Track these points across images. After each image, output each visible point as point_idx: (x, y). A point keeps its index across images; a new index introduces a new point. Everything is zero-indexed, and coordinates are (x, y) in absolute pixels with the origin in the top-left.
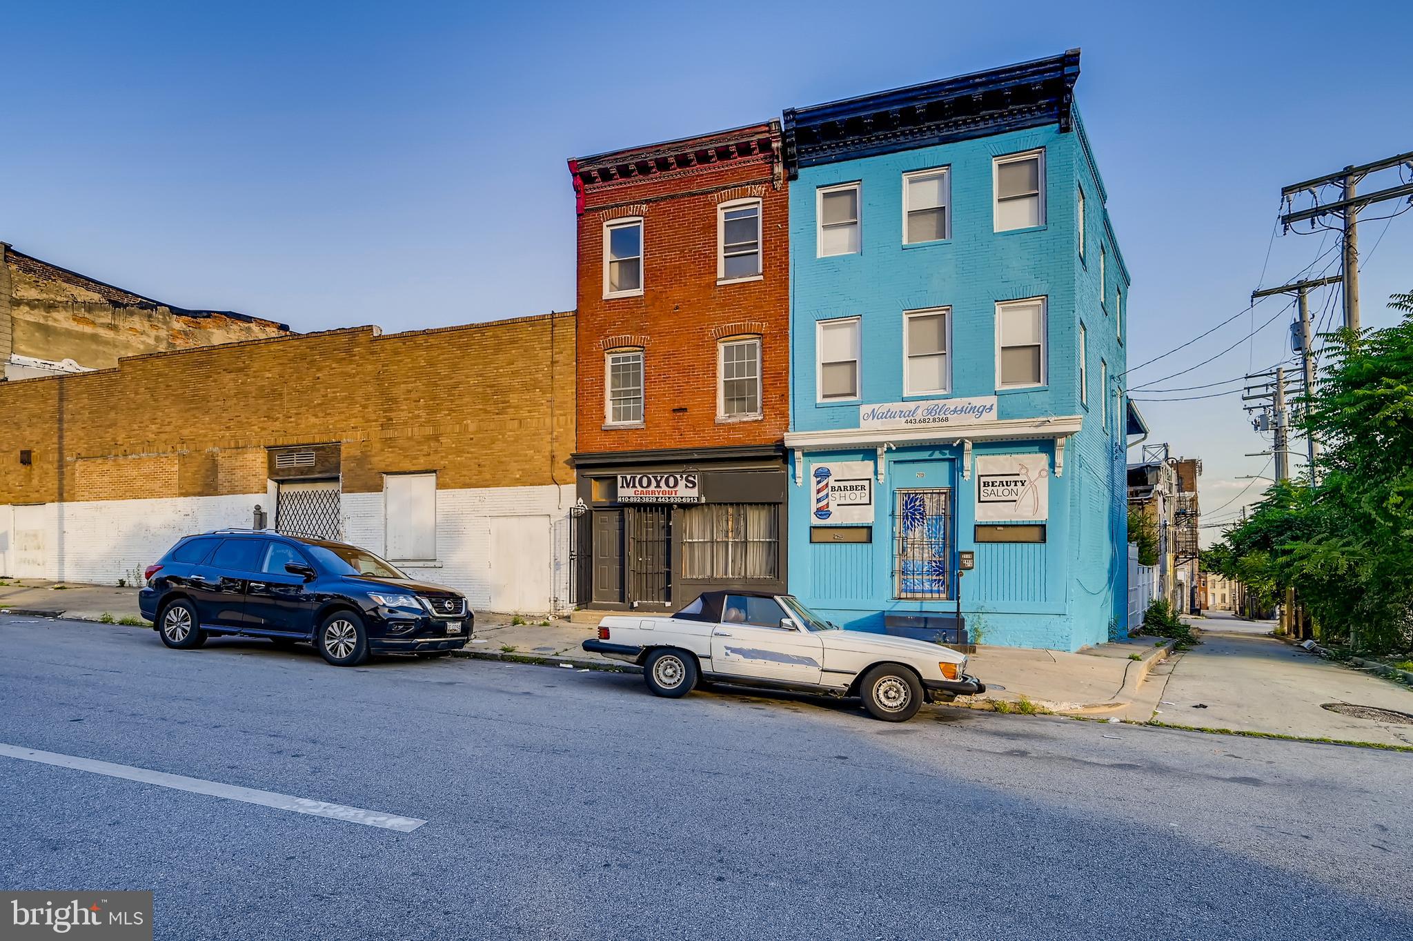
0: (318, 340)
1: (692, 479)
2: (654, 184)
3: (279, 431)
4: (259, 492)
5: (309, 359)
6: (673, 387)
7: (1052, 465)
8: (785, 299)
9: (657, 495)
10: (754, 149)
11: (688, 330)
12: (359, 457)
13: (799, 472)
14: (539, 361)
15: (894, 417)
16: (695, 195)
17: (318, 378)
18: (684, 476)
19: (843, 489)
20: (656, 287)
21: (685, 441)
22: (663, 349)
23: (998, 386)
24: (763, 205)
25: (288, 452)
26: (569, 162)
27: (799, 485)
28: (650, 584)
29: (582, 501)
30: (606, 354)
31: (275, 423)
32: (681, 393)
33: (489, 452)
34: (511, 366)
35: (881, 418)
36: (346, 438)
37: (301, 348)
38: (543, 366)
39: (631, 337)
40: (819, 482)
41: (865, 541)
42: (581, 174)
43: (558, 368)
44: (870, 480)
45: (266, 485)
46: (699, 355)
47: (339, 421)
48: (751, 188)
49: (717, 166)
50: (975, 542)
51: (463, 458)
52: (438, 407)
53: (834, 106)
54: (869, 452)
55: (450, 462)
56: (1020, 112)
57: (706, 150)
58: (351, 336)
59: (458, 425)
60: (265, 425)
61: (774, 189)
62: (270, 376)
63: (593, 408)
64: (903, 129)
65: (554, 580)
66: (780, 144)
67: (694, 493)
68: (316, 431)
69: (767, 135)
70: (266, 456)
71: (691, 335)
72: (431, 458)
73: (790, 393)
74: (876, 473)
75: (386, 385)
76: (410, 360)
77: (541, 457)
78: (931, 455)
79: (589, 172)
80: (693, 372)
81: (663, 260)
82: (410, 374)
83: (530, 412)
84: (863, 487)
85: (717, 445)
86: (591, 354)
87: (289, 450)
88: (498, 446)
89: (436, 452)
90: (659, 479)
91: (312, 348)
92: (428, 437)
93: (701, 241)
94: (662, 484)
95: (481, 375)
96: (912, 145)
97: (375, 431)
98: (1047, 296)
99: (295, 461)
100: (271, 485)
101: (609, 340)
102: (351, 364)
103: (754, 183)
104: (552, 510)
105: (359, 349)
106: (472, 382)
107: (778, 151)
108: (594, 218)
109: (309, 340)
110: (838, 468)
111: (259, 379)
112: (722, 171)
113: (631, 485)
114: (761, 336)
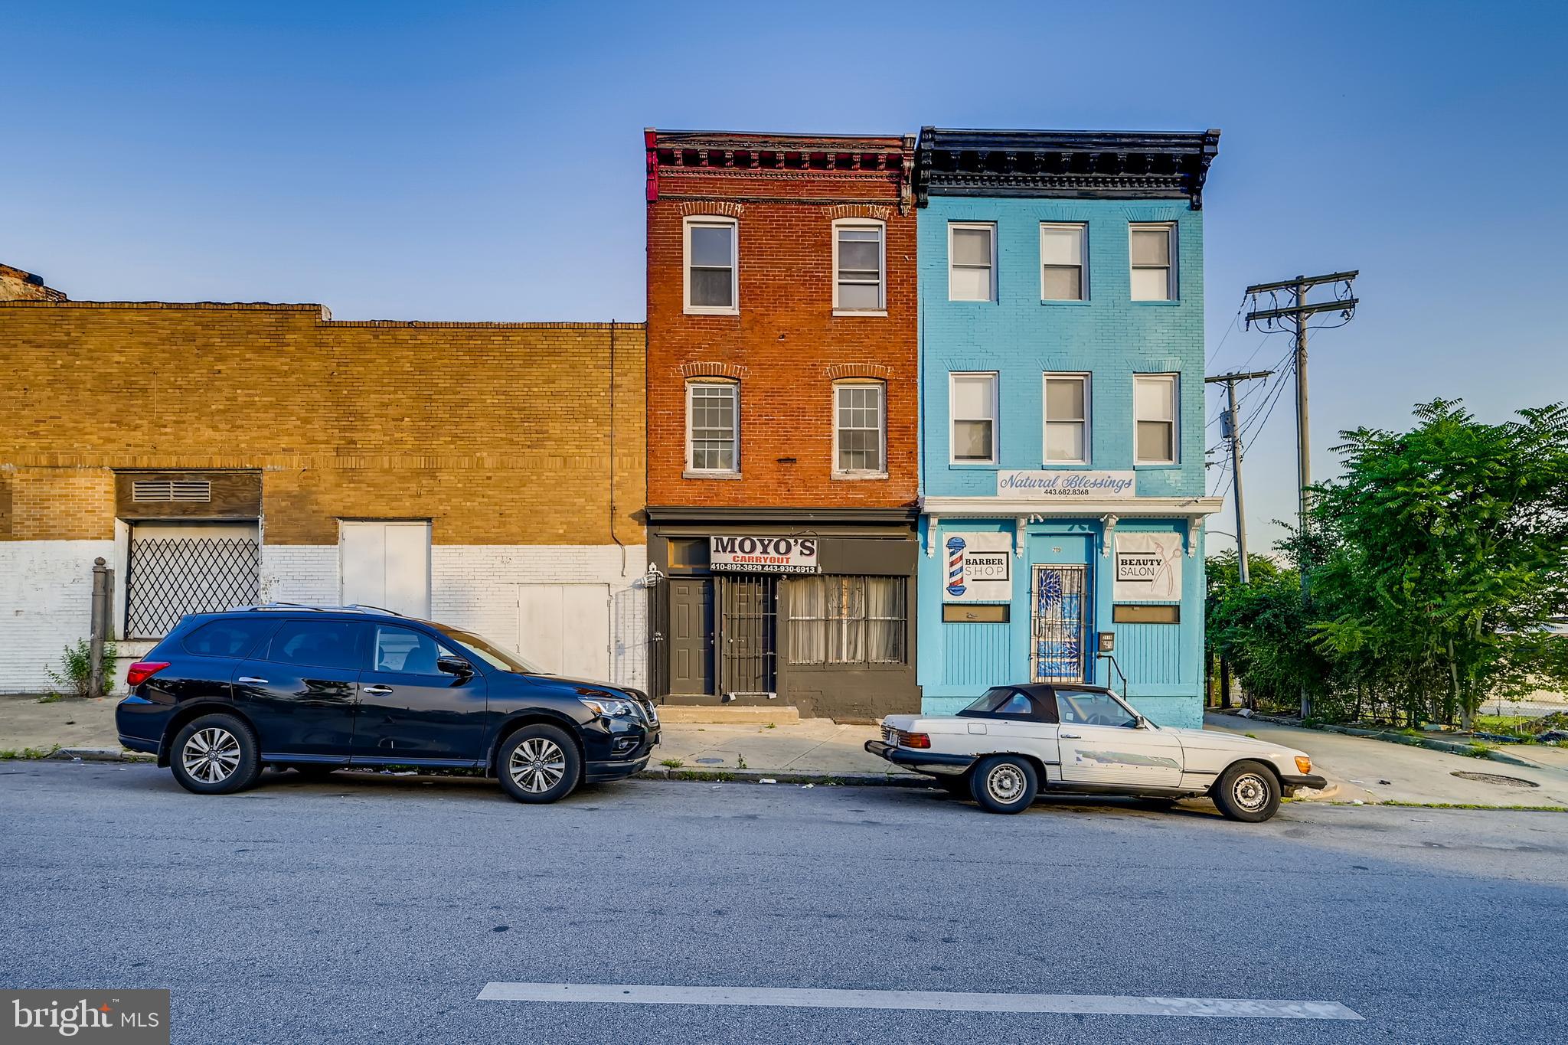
0: (218, 316)
1: (808, 544)
2: (752, 180)
3: (142, 446)
4: (100, 538)
5: (200, 341)
6: (778, 432)
7: (1186, 545)
8: (913, 343)
9: (763, 563)
10: (881, 163)
11: (797, 365)
12: (295, 493)
13: (932, 541)
14: (594, 382)
15: (1033, 486)
16: (805, 203)
17: (219, 372)
18: (800, 541)
19: (978, 562)
20: (755, 307)
21: (793, 498)
22: (767, 385)
23: (1137, 463)
24: (887, 230)
25: (156, 479)
26: (645, 133)
27: (930, 556)
28: (743, 672)
29: (655, 567)
30: (686, 383)
31: (133, 433)
32: (788, 440)
33: (517, 497)
34: (551, 385)
35: (1020, 486)
36: (273, 464)
37: (186, 323)
38: (597, 390)
39: (723, 366)
40: (952, 554)
41: (1001, 620)
42: (659, 150)
43: (621, 394)
44: (1007, 553)
45: (113, 527)
46: (811, 396)
47: (258, 438)
48: (873, 207)
49: (834, 174)
50: (1113, 622)
51: (475, 504)
52: (433, 431)
53: (978, 134)
54: (1008, 523)
55: (453, 508)
56: (1157, 181)
57: (826, 154)
58: (281, 316)
59: (467, 458)
60: (113, 435)
61: (900, 213)
62: (123, 359)
63: (671, 449)
64: (1043, 174)
65: (616, 667)
66: (913, 164)
67: (812, 561)
68: (216, 450)
69: (900, 151)
70: (113, 482)
71: (801, 371)
72: (422, 500)
73: (920, 450)
74: (1014, 545)
75: (345, 392)
76: (386, 361)
77: (595, 508)
78: (1070, 529)
79: (671, 151)
80: (803, 416)
81: (764, 275)
82: (385, 381)
83: (578, 447)
84: (1000, 562)
85: (833, 506)
86: (668, 380)
87: (159, 476)
88: (529, 491)
89: (431, 492)
90: (766, 542)
91: (205, 326)
92: (419, 471)
93: (813, 260)
94: (771, 549)
95: (504, 393)
96: (1049, 193)
97: (324, 457)
98: (1179, 373)
99: (172, 494)
100: (121, 528)
101: (693, 366)
102: (282, 357)
103: (877, 203)
104: (614, 577)
105: (296, 336)
106: (489, 401)
107: (909, 171)
108: (669, 210)
109: (200, 312)
110: (975, 539)
111: (99, 362)
112: (838, 182)
113: (729, 549)
114: (885, 382)
